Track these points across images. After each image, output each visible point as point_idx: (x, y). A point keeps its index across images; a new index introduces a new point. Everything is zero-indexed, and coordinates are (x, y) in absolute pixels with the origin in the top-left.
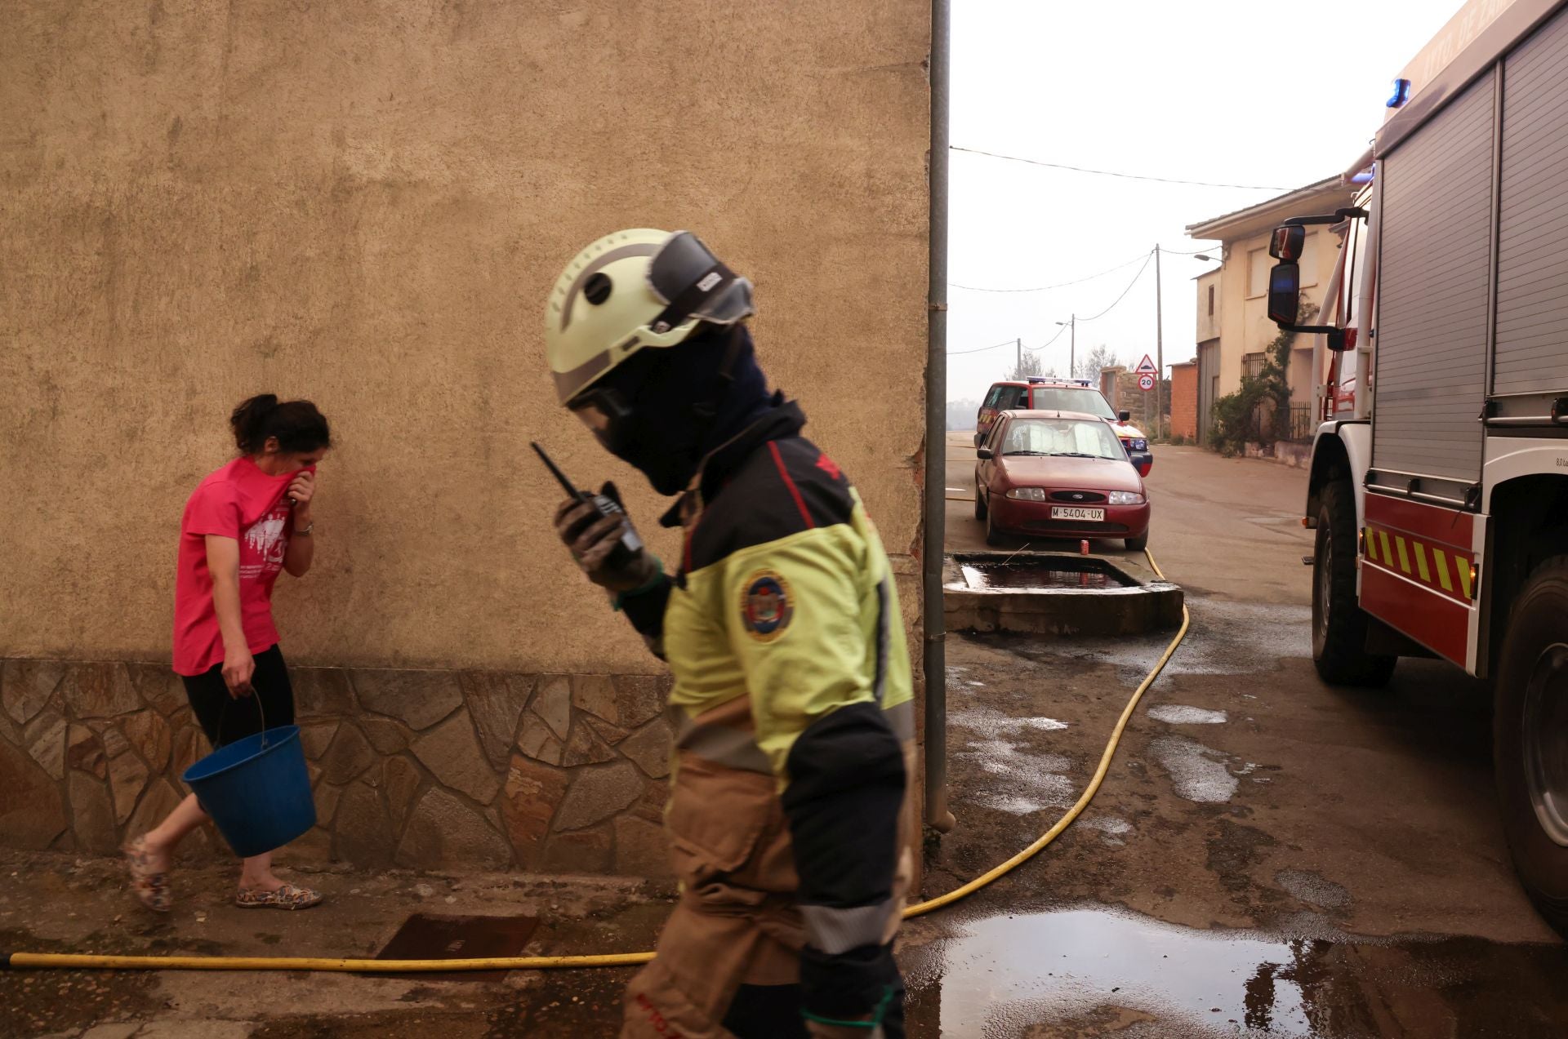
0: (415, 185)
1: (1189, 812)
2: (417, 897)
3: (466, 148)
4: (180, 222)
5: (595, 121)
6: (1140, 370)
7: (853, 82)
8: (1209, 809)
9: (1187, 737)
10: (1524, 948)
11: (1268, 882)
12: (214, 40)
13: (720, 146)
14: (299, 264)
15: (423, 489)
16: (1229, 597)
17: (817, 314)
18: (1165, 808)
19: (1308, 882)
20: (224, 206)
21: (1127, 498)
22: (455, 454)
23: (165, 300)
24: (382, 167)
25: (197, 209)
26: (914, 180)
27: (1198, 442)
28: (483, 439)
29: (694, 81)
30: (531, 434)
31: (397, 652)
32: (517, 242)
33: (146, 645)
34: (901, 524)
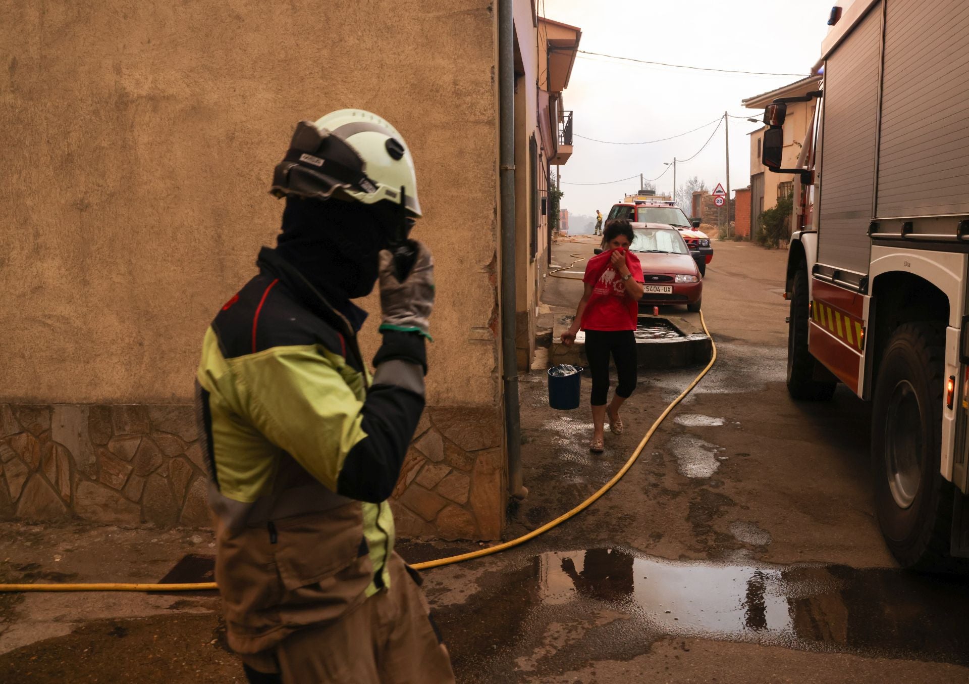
0: (167, 98)
1: (684, 485)
2: (192, 544)
3: (198, 73)
4: (21, 126)
5: (279, 53)
6: (715, 194)
7: (443, 22)
8: (698, 482)
9: (694, 435)
10: (873, 571)
11: (723, 530)
12: (33, 6)
13: (359, 67)
14: (98, 151)
15: (184, 292)
16: (745, 342)
17: (424, 175)
18: (669, 482)
19: (748, 530)
20: (48, 115)
21: (687, 279)
22: (202, 270)
23: (16, 176)
24: (146, 87)
25: (31, 117)
26: (484, 86)
27: (751, 239)
28: (219, 260)
29: (341, 25)
30: (249, 256)
31: (173, 394)
32: (234, 134)
33: (21, 393)
34: (482, 308)
